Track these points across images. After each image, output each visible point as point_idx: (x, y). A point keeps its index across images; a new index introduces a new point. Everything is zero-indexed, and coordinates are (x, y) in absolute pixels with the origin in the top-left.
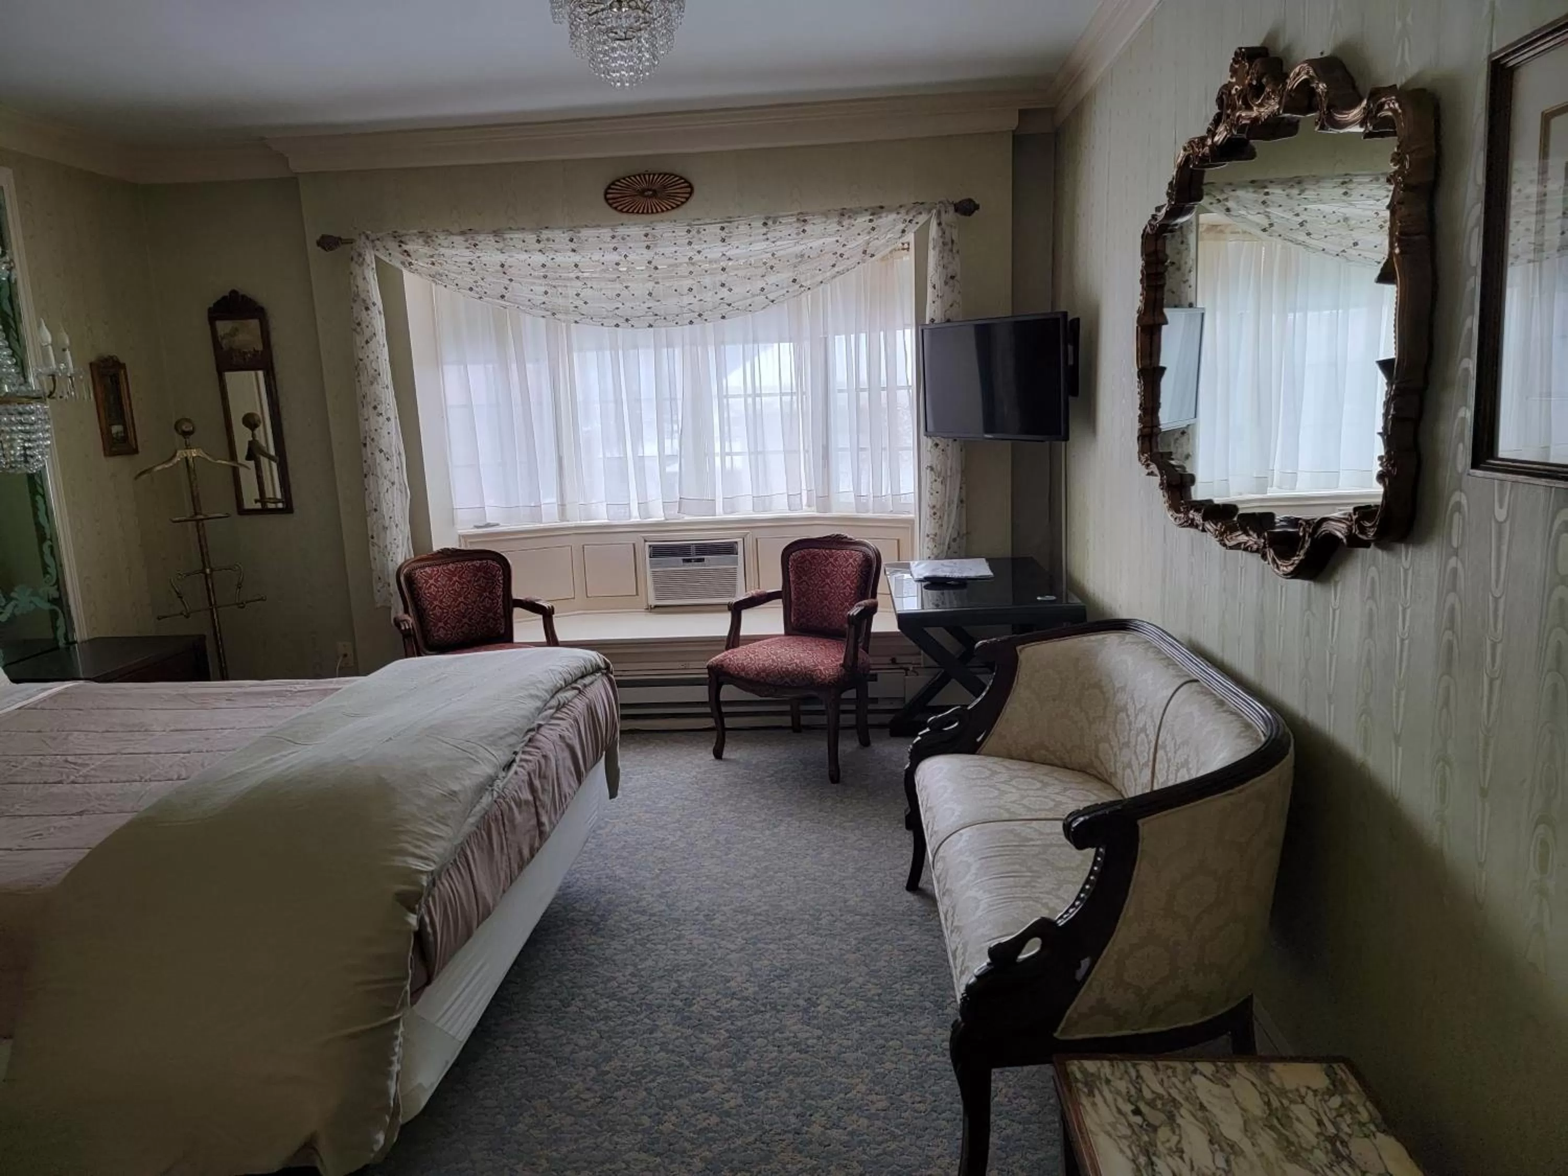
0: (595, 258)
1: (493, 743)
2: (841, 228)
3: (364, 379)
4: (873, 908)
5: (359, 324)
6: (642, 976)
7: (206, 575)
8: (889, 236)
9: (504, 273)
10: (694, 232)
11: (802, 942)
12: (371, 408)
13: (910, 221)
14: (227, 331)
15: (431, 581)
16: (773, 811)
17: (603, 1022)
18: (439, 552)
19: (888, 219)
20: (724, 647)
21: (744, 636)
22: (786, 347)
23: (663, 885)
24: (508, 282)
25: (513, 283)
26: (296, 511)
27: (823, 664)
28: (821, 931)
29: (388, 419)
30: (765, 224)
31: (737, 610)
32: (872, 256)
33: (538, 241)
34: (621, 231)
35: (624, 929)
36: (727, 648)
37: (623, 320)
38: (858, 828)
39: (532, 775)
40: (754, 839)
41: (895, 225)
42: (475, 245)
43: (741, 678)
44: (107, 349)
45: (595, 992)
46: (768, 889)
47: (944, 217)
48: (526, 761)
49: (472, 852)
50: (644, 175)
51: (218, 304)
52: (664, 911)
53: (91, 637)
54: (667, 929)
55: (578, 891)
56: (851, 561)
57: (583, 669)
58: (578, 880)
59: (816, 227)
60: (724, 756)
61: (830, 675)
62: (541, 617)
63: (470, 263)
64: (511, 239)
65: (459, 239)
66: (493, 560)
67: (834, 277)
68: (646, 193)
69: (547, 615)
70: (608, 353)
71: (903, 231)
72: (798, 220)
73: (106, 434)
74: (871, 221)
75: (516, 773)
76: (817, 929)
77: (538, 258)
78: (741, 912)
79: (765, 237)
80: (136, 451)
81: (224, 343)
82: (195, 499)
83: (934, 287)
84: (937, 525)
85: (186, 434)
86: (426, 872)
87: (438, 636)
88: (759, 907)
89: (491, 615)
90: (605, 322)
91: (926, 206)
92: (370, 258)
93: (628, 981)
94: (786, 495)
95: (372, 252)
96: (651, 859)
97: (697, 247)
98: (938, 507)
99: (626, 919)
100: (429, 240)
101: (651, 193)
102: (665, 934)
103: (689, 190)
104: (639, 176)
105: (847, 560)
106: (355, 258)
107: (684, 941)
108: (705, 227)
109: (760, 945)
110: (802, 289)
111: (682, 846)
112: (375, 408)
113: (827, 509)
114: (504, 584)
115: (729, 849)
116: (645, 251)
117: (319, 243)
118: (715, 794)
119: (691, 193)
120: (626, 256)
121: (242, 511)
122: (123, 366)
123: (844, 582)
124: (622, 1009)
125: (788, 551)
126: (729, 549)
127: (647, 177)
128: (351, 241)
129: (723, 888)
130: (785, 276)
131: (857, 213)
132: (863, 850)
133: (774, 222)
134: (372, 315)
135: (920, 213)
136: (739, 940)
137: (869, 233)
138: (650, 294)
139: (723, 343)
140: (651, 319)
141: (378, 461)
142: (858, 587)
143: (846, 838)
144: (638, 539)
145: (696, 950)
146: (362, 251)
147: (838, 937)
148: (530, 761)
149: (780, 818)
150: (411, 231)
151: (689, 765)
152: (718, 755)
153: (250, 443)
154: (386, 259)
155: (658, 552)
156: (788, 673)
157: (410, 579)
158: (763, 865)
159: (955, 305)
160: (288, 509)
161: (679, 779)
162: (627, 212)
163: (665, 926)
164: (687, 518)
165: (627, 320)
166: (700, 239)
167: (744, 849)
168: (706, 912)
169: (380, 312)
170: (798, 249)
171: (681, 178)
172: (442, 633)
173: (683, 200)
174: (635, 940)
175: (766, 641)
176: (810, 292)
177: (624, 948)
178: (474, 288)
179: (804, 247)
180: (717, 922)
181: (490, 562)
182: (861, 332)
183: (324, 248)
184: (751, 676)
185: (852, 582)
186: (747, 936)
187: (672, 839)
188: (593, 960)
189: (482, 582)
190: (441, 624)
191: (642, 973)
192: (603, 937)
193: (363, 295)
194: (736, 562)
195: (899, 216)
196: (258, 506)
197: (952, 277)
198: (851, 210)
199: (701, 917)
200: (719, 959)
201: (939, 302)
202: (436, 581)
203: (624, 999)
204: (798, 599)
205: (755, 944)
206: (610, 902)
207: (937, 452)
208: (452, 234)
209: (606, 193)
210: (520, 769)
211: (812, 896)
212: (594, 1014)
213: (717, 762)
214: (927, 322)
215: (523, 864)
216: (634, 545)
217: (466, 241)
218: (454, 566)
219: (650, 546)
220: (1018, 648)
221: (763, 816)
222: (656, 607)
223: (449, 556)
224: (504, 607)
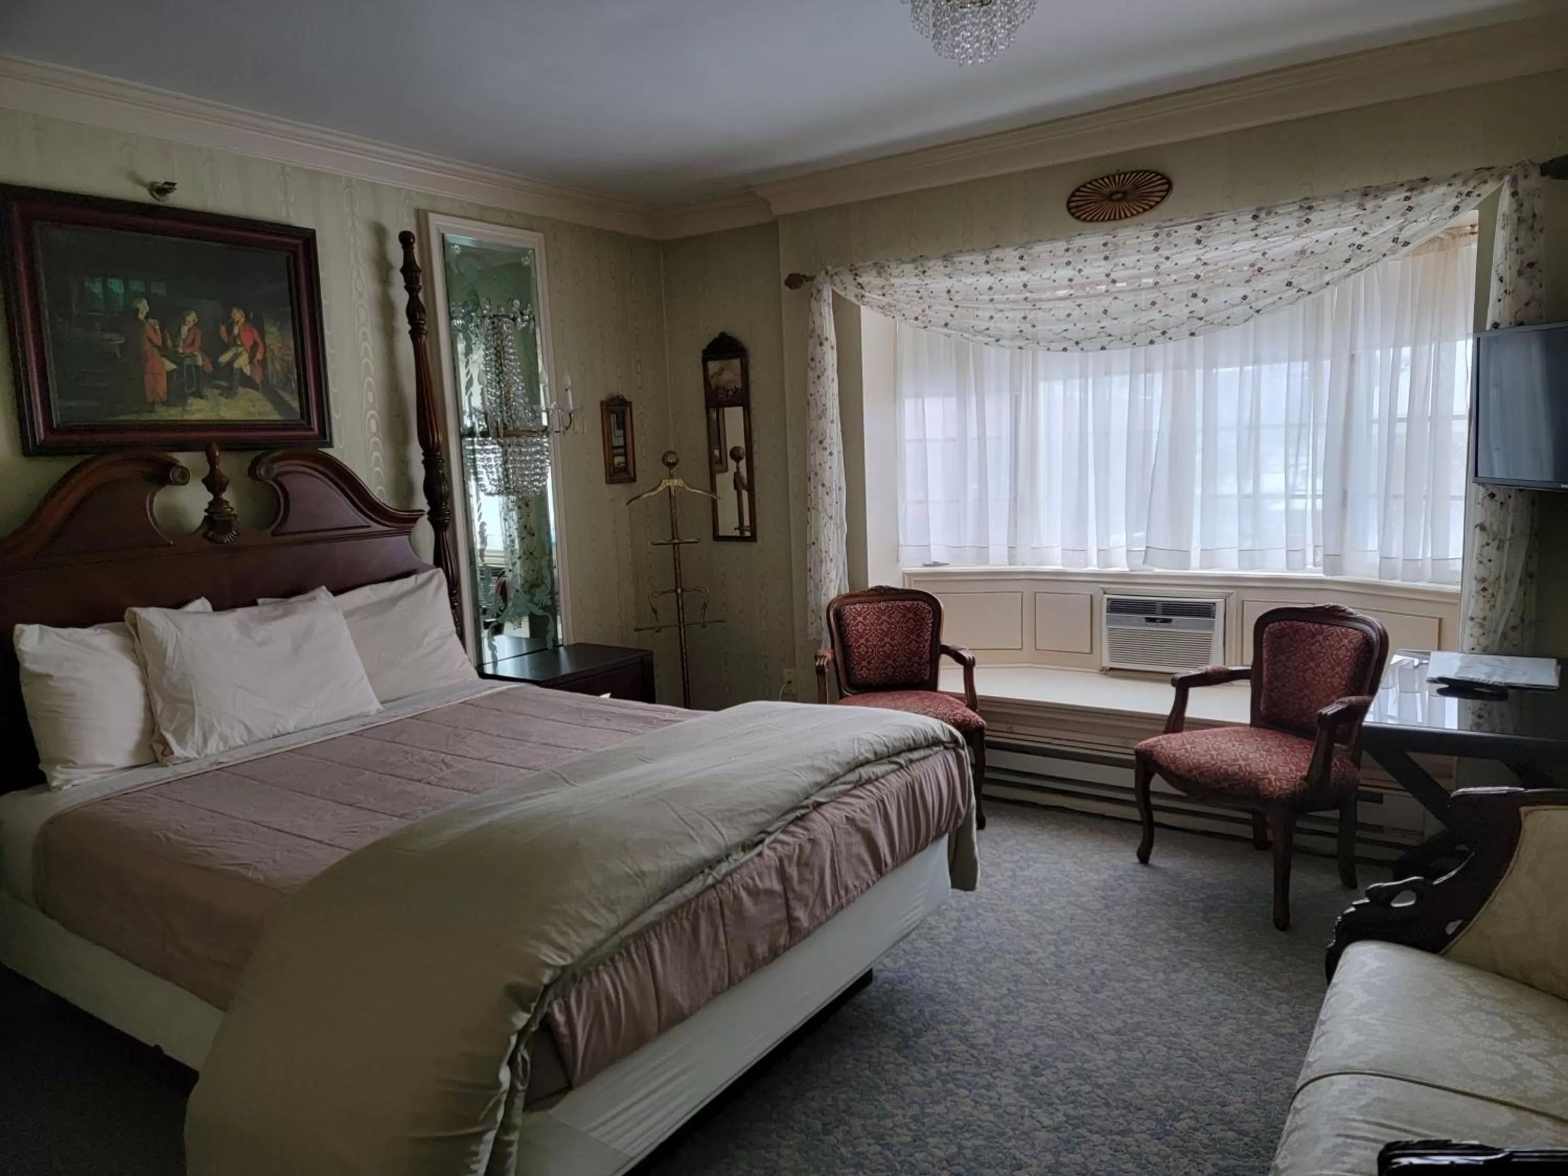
0: (1045, 275)
1: (730, 820)
2: (1361, 212)
3: (813, 414)
4: (1259, 1126)
5: (813, 360)
6: (924, 1124)
7: (677, 594)
8: (1433, 217)
9: (951, 299)
10: (1163, 236)
11: (1139, 1146)
12: (817, 442)
13: (1469, 194)
14: (716, 370)
15: (860, 619)
16: (1182, 948)
17: (852, 1170)
18: (872, 589)
19: (1430, 196)
20: (1163, 728)
21: (1189, 718)
22: (1299, 367)
23: (1003, 1011)
24: (954, 309)
25: (959, 309)
26: (759, 540)
27: (1275, 772)
28: (1170, 1138)
29: (831, 454)
30: (1255, 217)
31: (1183, 686)
32: (1406, 244)
33: (987, 262)
34: (1078, 242)
35: (933, 1054)
36: (1166, 732)
37: (1073, 343)
38: (1287, 1003)
39: (786, 862)
40: (1139, 980)
41: (1443, 202)
42: (924, 272)
43: (1170, 772)
44: (617, 388)
45: (864, 1126)
46: (1128, 1055)
47: (1522, 184)
48: (783, 843)
49: (661, 945)
50: (1114, 176)
51: (710, 346)
52: (988, 1045)
53: (577, 642)
54: (981, 1071)
55: (907, 990)
56: (1346, 641)
57: (911, 742)
58: (914, 976)
59: (1322, 216)
60: (1150, 862)
61: (1281, 788)
62: (962, 667)
63: (918, 292)
64: (960, 262)
65: (909, 267)
66: (925, 601)
67: (1348, 275)
68: (1115, 197)
69: (968, 666)
70: (1077, 382)
71: (1456, 208)
72: (1301, 207)
73: (609, 464)
74: (1407, 198)
75: (760, 855)
76: (1168, 1133)
77: (986, 281)
78: (1079, 1076)
79: (1253, 233)
80: (634, 480)
81: (713, 382)
82: (674, 525)
83: (1501, 280)
84: (1488, 606)
85: (671, 465)
86: (553, 966)
87: (860, 675)
88: (1104, 1076)
89: (916, 659)
90: (1052, 346)
91: (1494, 171)
92: (827, 295)
93: (906, 1125)
94: (1284, 551)
95: (830, 288)
96: (1004, 972)
97: (1166, 253)
98: (1491, 579)
99: (942, 1043)
100: (882, 271)
101: (1119, 196)
102: (975, 1075)
103: (1166, 186)
104: (1108, 177)
105: (1341, 640)
106: (815, 295)
107: (993, 1094)
108: (1175, 228)
109: (1083, 1131)
110: (1301, 293)
111: (1048, 966)
112: (821, 442)
113: (1340, 571)
114: (933, 628)
115: (1103, 985)
116: (1103, 263)
117: (787, 283)
118: (1118, 908)
119: (1168, 191)
120: (1080, 271)
121: (717, 538)
122: (629, 404)
123: (1333, 668)
124: (881, 1161)
125: (1263, 622)
126: (1205, 611)
127: (1117, 177)
128: (812, 278)
129: (1072, 1037)
130: (1278, 279)
131: (1388, 190)
132: (1282, 1035)
133: (1268, 213)
134: (825, 350)
135: (1485, 182)
136: (1060, 1114)
137: (1403, 215)
138: (1105, 312)
139: (1216, 365)
140: (1105, 340)
141: (820, 495)
142: (1351, 678)
143: (1265, 1013)
144: (1096, 589)
145: (1001, 1111)
146: (820, 287)
147: (1190, 1156)
148: (788, 844)
149: (1186, 960)
150: (868, 263)
151: (1105, 864)
152: (1144, 858)
153: (735, 474)
154: (842, 293)
155: (1116, 607)
156: (1227, 776)
157: (839, 616)
158: (1137, 1019)
159: (1533, 304)
160: (753, 538)
161: (1084, 879)
162: (1091, 220)
163: (980, 1065)
164: (1158, 570)
165: (1077, 343)
166: (1170, 243)
167: (1122, 990)
168: (1036, 1063)
169: (832, 348)
170: (1299, 244)
171: (1158, 174)
172: (864, 673)
173: (1158, 199)
174: (939, 1072)
175: (1215, 730)
176: (1310, 296)
177: (922, 1078)
178: (920, 317)
179: (1308, 240)
180: (1042, 1080)
181: (921, 603)
182: (1402, 345)
183: (790, 287)
184: (1182, 772)
185: (1343, 670)
186: (1072, 1112)
187: (1040, 953)
188: (882, 1084)
189: (911, 624)
190: (864, 663)
191: (926, 1120)
192: (906, 1057)
193: (818, 331)
194: (1211, 626)
195: (1452, 188)
196: (737, 533)
197: (1531, 265)
198: (1378, 188)
199: (1026, 1068)
200: (1024, 1133)
201: (1508, 299)
202: (865, 618)
203: (888, 1147)
204: (1270, 682)
205: (1075, 1127)
206: (933, 1015)
207: (1493, 506)
208: (903, 262)
209: (1069, 202)
210: (767, 851)
211: (1182, 1082)
212: (849, 1155)
213: (1140, 868)
214: (1488, 327)
215: (754, 965)
216: (1091, 597)
217: (916, 268)
218: (885, 604)
219: (1108, 599)
220: (1523, 809)
221: (1166, 953)
222: (1111, 669)
223: (881, 595)
224: (931, 652)
